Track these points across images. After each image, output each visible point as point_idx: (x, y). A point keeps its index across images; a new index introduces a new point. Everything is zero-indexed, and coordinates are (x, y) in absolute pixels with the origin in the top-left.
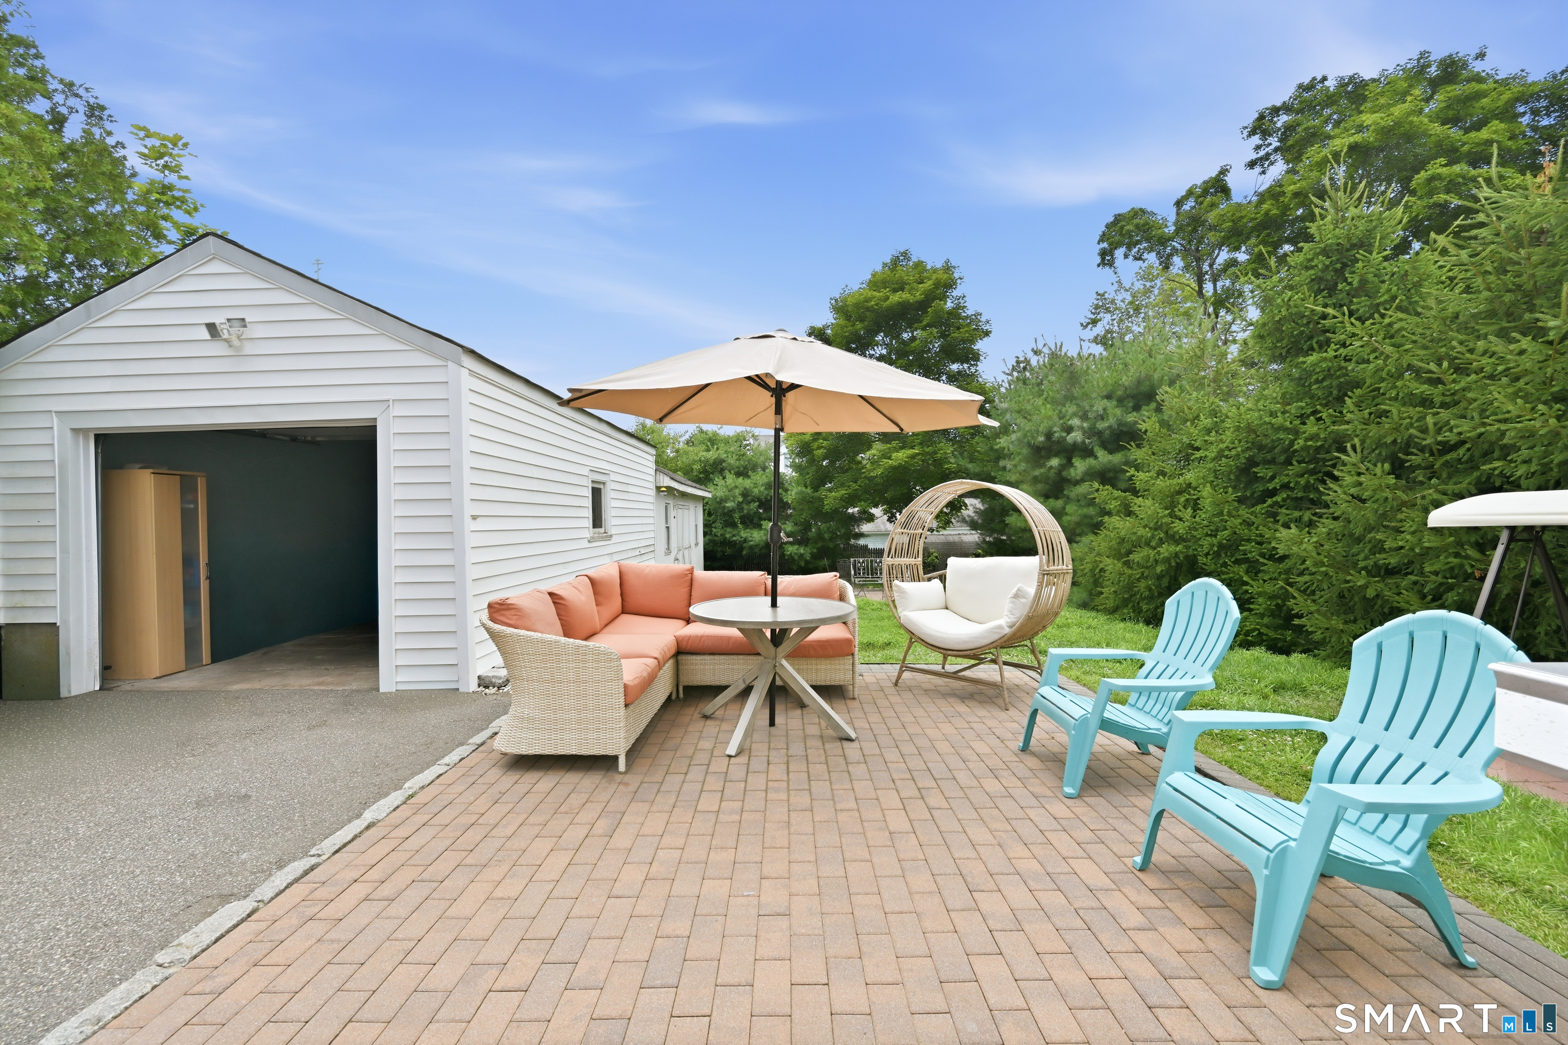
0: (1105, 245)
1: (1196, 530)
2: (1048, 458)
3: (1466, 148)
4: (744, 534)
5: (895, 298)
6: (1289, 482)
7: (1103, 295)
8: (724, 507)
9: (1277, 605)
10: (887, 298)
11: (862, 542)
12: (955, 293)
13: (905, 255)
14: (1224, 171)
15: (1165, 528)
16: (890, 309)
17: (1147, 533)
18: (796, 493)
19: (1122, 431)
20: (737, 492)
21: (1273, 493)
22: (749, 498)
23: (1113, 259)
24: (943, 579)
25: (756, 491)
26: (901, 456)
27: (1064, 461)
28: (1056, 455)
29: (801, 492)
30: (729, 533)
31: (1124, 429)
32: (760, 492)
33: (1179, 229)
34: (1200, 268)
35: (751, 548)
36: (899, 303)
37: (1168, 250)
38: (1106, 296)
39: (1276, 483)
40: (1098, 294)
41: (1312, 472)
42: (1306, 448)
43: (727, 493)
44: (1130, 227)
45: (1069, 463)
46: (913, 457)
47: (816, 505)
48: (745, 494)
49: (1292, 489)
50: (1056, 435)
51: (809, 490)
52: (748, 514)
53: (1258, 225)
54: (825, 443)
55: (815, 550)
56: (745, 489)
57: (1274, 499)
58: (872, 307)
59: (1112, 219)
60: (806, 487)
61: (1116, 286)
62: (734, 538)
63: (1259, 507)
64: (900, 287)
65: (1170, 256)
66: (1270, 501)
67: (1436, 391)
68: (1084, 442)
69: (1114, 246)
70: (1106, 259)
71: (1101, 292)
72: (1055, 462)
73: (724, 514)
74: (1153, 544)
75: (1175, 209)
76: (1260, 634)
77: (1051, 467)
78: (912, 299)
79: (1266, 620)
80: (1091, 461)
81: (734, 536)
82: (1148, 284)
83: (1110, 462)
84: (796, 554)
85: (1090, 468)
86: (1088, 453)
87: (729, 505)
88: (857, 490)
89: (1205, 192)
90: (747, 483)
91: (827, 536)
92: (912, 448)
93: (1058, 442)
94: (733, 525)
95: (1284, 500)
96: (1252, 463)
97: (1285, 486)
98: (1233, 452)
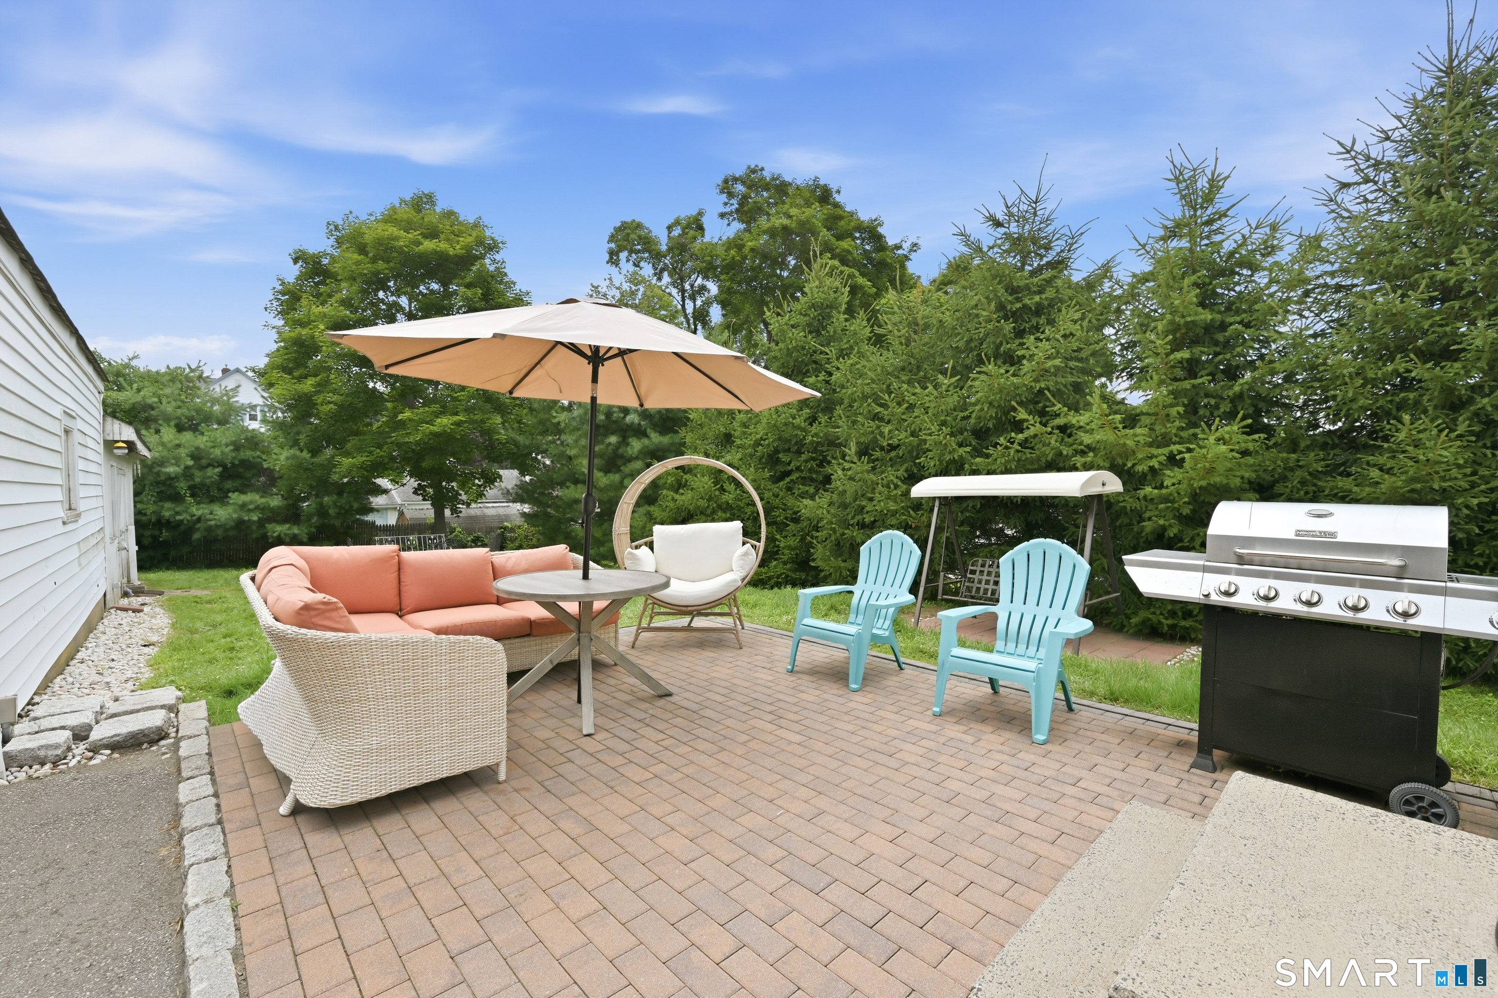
0: (613, 245)
1: (741, 500)
2: (606, 435)
3: (838, 251)
4: (198, 511)
5: (429, 245)
6: (800, 466)
7: (597, 288)
8: (158, 474)
9: (797, 554)
10: (419, 243)
11: (370, 518)
12: (498, 257)
13: (430, 198)
14: (701, 214)
15: (715, 499)
16: (421, 255)
17: (703, 503)
18: (287, 458)
19: (668, 417)
20: (183, 452)
21: (788, 473)
22: (204, 462)
23: (618, 260)
24: (651, 546)
25: (217, 452)
26: (445, 422)
27: (621, 439)
28: (613, 433)
29: (294, 457)
30: (168, 510)
31: (671, 415)
32: (222, 453)
33: (670, 249)
34: (683, 287)
35: (209, 529)
36: (436, 252)
37: (661, 265)
38: (600, 289)
39: (792, 466)
40: (593, 286)
41: (814, 459)
42: (812, 442)
43: (165, 453)
44: (633, 236)
45: (624, 442)
46: (458, 424)
47: (319, 473)
48: (196, 456)
49: (802, 471)
50: (615, 415)
51: (306, 455)
52: (203, 484)
53: (728, 265)
54: (336, 398)
55: (313, 530)
56: (198, 448)
57: (791, 478)
58: (401, 247)
59: (619, 224)
60: (302, 451)
61: (608, 282)
62: (178, 518)
63: (781, 483)
64: (433, 234)
65: (662, 270)
66: (788, 480)
67: (886, 413)
68: (639, 424)
69: (621, 249)
70: (613, 258)
71: (596, 285)
72: (613, 439)
73: (158, 483)
74: (709, 512)
75: (666, 232)
76: (787, 576)
77: (610, 444)
78: (451, 252)
79: (789, 566)
80: (646, 441)
81: (177, 513)
82: (634, 288)
83: (660, 443)
84: (286, 535)
85: (645, 447)
86: (640, 433)
87: (171, 470)
88: (382, 457)
89: (689, 226)
90: (202, 441)
91: (332, 512)
92: (456, 414)
93: (616, 422)
94: (177, 498)
95: (797, 478)
96: (777, 451)
97: (798, 469)
98: (767, 442)
